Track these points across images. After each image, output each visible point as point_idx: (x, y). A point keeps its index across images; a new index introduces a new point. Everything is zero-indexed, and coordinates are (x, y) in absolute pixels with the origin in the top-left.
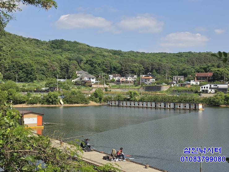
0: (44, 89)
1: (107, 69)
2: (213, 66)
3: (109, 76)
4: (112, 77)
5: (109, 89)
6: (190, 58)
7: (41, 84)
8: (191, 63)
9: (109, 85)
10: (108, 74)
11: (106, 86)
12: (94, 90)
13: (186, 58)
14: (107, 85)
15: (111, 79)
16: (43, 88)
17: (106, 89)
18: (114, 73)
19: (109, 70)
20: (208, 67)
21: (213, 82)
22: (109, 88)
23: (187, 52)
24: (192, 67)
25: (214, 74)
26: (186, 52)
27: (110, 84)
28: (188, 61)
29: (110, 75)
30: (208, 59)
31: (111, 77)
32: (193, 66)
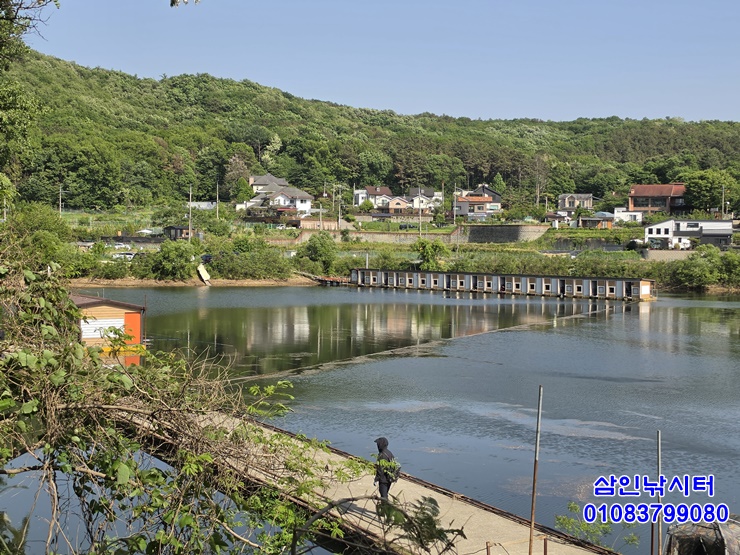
0: (149, 232)
1: (347, 169)
2: (687, 162)
3: (356, 192)
4: (365, 195)
5: (353, 236)
6: (614, 137)
7: (137, 215)
8: (616, 152)
9: (353, 220)
10: (352, 186)
11: (344, 225)
12: (306, 237)
13: (602, 138)
14: (348, 220)
15: (361, 201)
16: (144, 228)
17: (344, 233)
18: (372, 184)
19: (355, 175)
20: (672, 165)
21: (686, 214)
22: (352, 231)
23: (605, 117)
24: (618, 167)
25: (688, 187)
26: (601, 119)
27: (357, 218)
28: (606, 148)
29: (357, 188)
30: (672, 141)
31: (360, 196)
32: (624, 162)
